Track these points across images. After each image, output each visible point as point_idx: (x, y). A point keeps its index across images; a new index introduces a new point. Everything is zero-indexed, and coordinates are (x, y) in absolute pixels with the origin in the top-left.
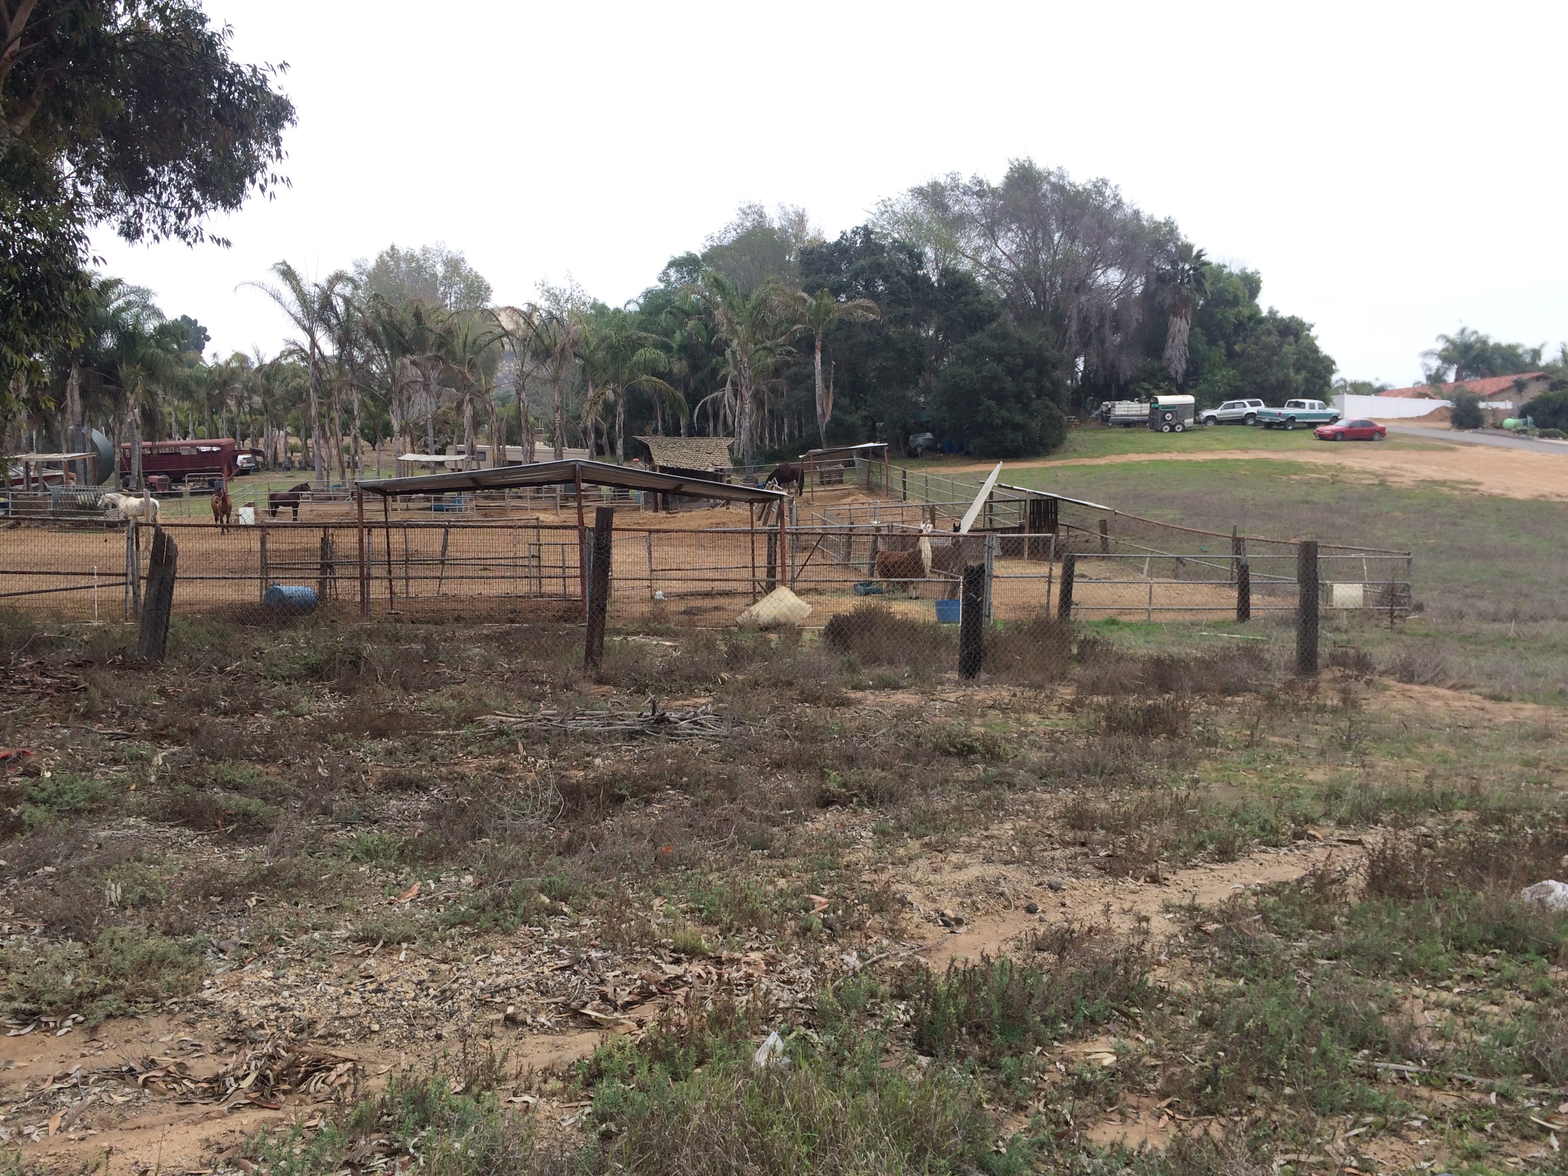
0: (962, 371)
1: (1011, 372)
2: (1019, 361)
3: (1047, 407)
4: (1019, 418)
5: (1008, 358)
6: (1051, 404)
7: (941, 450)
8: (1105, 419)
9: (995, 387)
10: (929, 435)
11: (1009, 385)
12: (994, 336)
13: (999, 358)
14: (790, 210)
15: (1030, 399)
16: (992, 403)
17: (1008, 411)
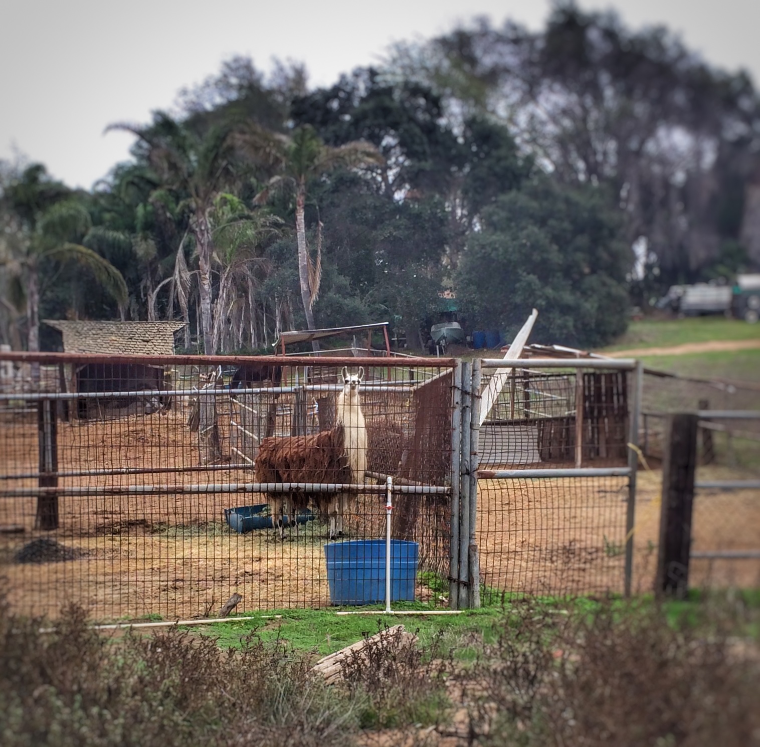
0: (494, 237)
1: (557, 239)
2: (566, 225)
3: (604, 284)
4: (568, 298)
5: (552, 222)
6: (609, 281)
7: (472, 345)
8: (676, 310)
9: (536, 257)
10: (455, 325)
11: (555, 256)
12: (534, 194)
13: (542, 222)
14: (286, 65)
15: (582, 275)
16: (532, 277)
17: (554, 288)
